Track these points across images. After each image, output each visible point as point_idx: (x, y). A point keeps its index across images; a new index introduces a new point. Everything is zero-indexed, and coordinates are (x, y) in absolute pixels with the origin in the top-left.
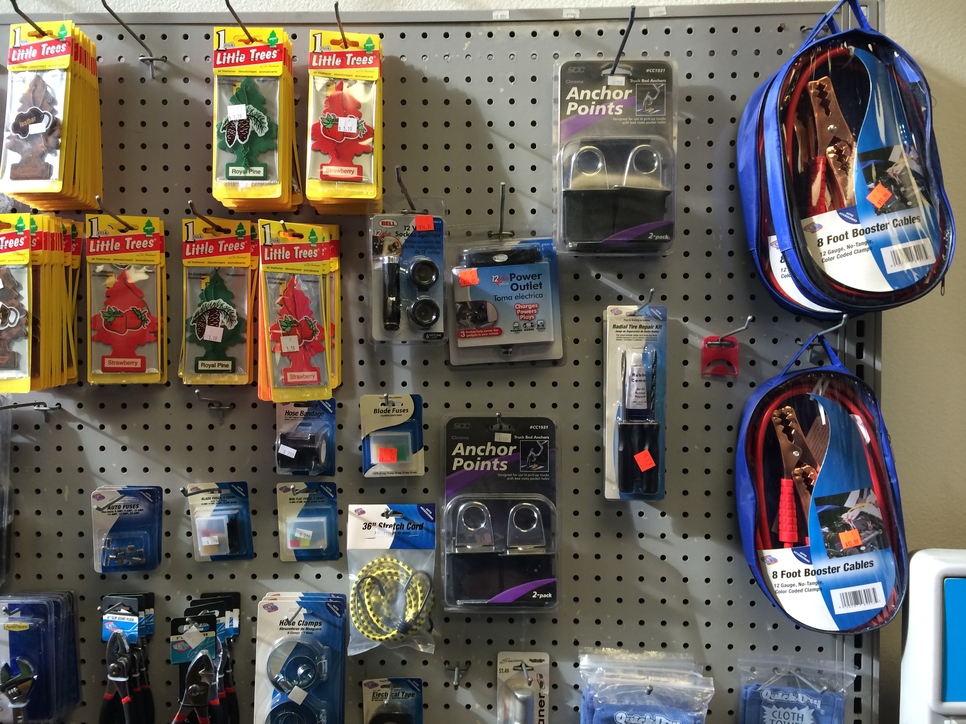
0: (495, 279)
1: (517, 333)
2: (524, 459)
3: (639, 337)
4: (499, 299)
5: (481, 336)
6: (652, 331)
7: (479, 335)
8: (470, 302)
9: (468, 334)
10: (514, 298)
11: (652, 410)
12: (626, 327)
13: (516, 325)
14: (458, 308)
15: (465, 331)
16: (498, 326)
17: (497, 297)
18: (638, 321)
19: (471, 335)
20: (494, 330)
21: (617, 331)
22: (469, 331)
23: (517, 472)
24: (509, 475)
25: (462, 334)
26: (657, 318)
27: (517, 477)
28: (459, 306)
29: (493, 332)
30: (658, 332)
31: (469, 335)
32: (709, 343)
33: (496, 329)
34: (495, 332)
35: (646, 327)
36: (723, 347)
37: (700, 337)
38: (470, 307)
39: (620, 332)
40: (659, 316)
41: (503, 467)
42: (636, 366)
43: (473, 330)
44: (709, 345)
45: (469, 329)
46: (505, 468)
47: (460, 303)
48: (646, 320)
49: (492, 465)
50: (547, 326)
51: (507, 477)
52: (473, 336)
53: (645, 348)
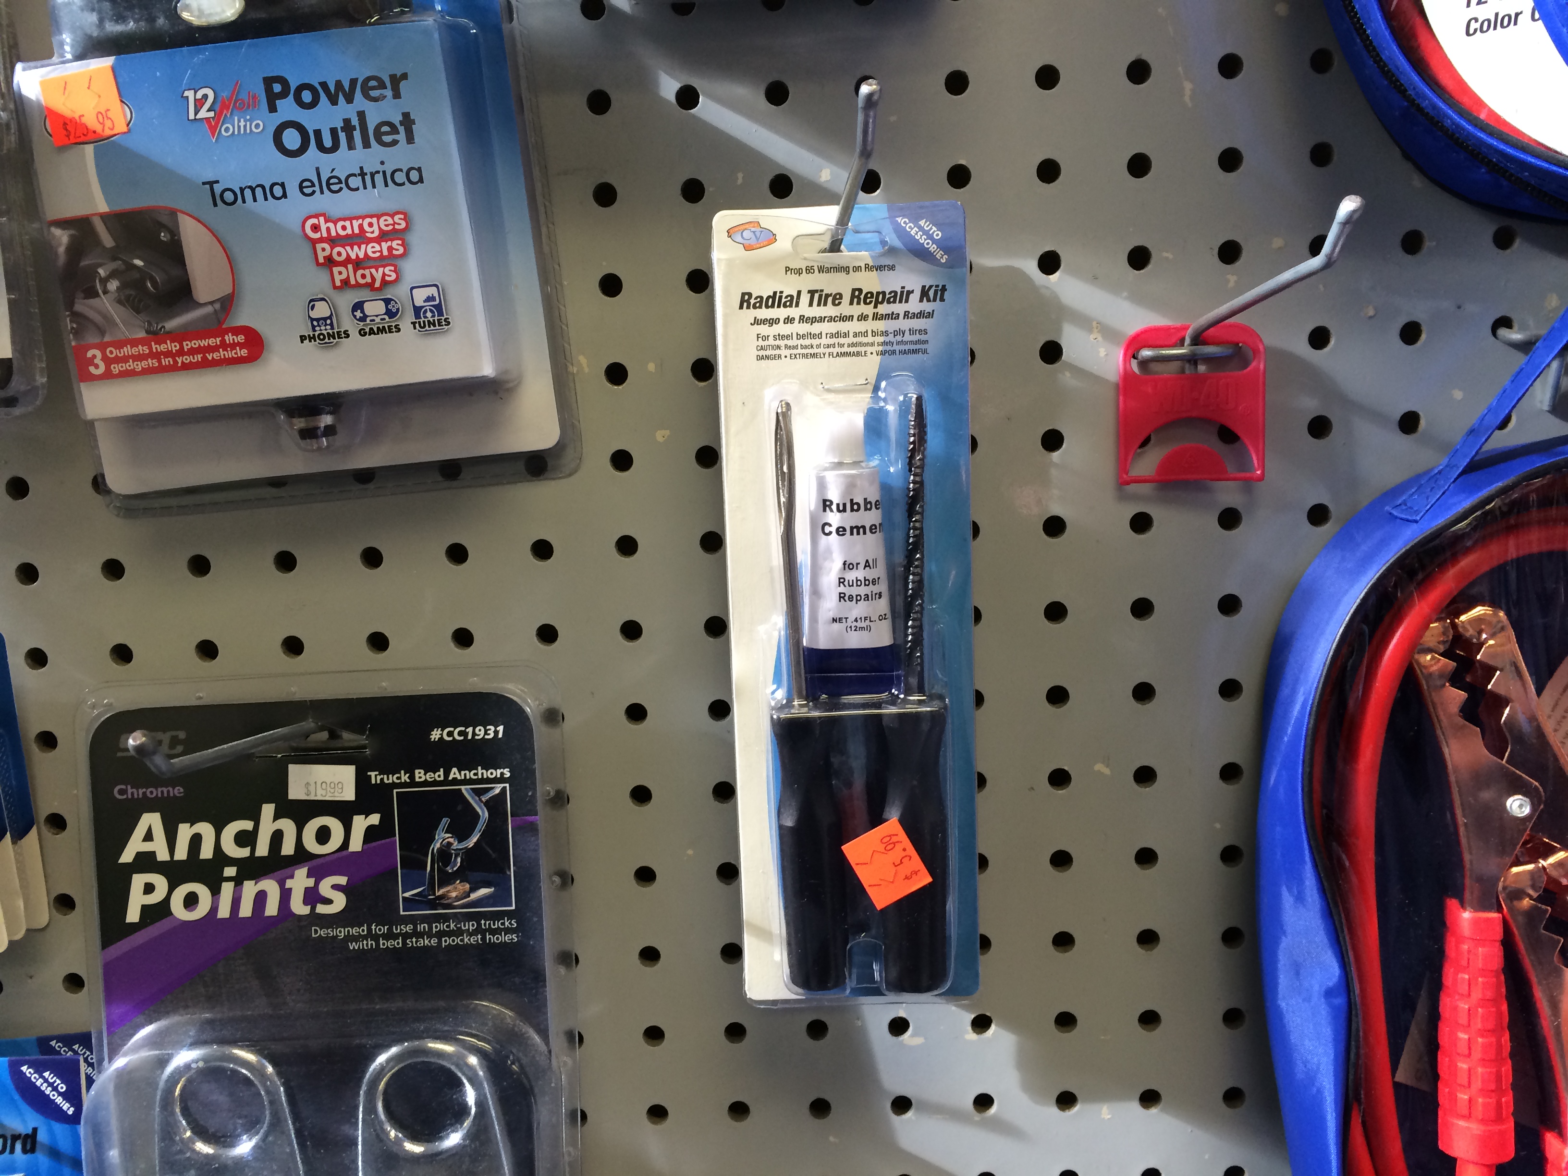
0: (199, 103)
1: (328, 346)
2: (413, 864)
3: (851, 339)
4: (229, 197)
5: (173, 369)
6: (906, 315)
7: (166, 361)
8: (104, 217)
9: (118, 360)
10: (293, 189)
11: (913, 649)
12: (793, 301)
13: (321, 310)
14: (62, 250)
15: (102, 347)
16: (243, 317)
17: (218, 188)
18: (846, 270)
19: (131, 365)
20: (229, 338)
21: (757, 322)
22: (120, 345)
23: (389, 917)
24: (354, 931)
25: (91, 361)
26: (920, 253)
27: (389, 936)
28: (62, 238)
29: (224, 346)
30: (930, 315)
31: (123, 367)
32: (1146, 353)
33: (236, 331)
34: (233, 346)
35: (878, 298)
36: (1202, 368)
37: (1109, 333)
38: (108, 241)
39: (772, 322)
40: (933, 248)
41: (329, 902)
42: (839, 465)
43: (134, 343)
44: (1144, 364)
45: (120, 336)
46: (339, 902)
47: (63, 224)
48: (880, 268)
49: (285, 895)
50: (454, 312)
51: (350, 938)
52: (139, 366)
53: (876, 388)
